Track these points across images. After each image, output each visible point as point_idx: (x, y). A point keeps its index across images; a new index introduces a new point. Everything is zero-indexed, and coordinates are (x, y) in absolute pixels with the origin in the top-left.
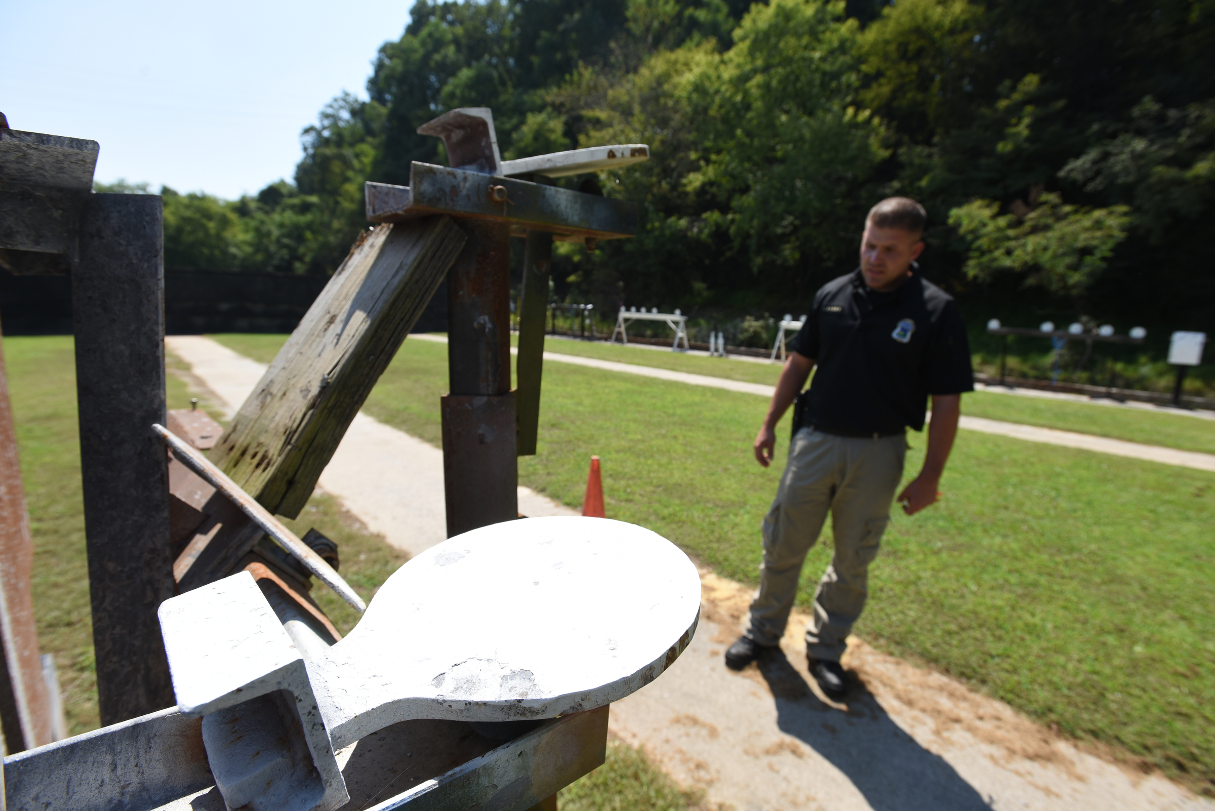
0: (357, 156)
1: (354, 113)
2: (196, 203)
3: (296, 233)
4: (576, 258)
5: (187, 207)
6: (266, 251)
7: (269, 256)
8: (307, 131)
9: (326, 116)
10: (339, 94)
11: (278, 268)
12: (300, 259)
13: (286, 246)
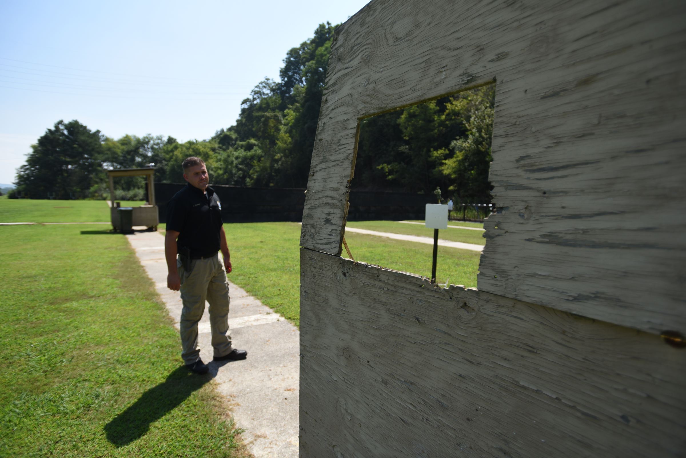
0: (284, 116)
1: (272, 90)
2: (193, 146)
3: (247, 162)
4: (453, 176)
5: (188, 149)
6: (231, 173)
7: (231, 175)
8: (244, 102)
9: (256, 93)
10: (263, 80)
11: (237, 182)
12: (250, 177)
13: (240, 169)
